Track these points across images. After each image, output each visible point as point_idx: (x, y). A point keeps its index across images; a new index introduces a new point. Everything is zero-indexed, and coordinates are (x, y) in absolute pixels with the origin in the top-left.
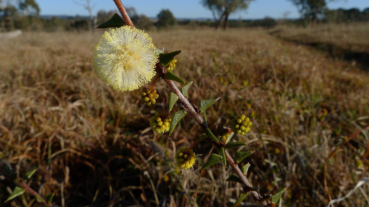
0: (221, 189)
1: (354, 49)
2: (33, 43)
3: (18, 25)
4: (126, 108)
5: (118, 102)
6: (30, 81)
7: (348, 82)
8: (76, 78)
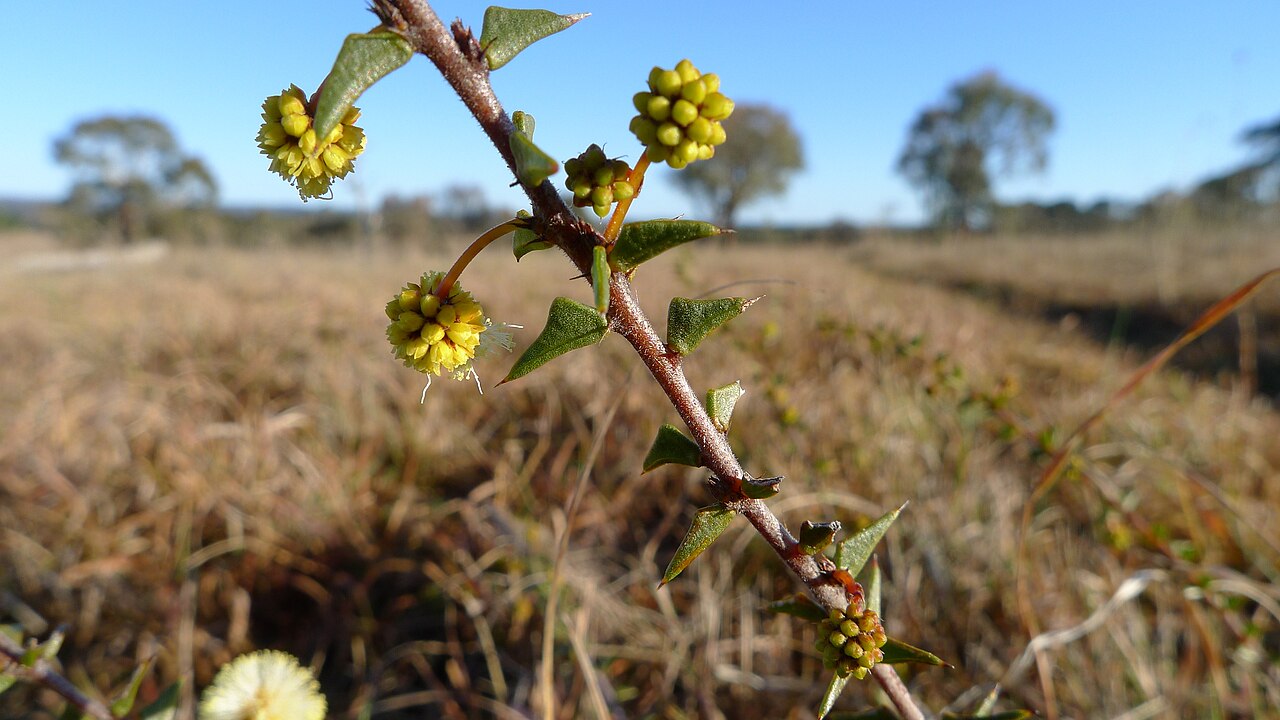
0: (696, 648)
1: (1070, 296)
2: (193, 274)
3: (157, 228)
4: (436, 433)
5: (411, 420)
6: (163, 362)
7: (1055, 373)
8: (301, 357)
